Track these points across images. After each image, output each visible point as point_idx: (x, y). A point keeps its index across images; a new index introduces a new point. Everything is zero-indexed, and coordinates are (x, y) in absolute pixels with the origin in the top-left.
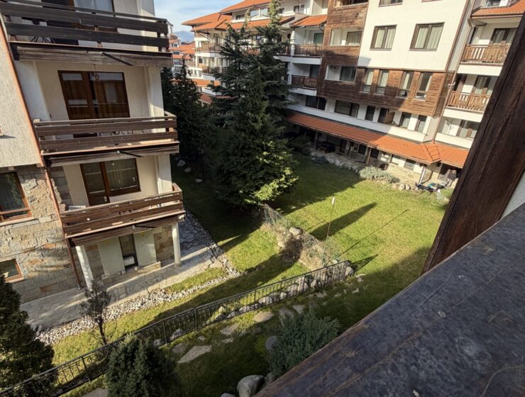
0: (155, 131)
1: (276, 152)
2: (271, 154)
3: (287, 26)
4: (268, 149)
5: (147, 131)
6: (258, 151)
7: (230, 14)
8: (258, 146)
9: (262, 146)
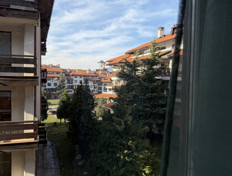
0: (26, 131)
1: (137, 151)
2: (133, 152)
3: (166, 57)
4: (129, 148)
5: (20, 132)
6: (120, 149)
8: (121, 145)
9: (124, 145)
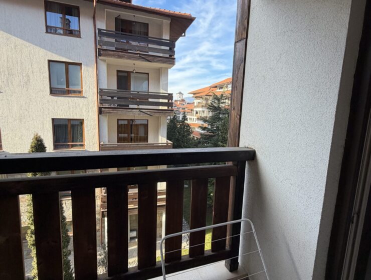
7: (216, 87)
